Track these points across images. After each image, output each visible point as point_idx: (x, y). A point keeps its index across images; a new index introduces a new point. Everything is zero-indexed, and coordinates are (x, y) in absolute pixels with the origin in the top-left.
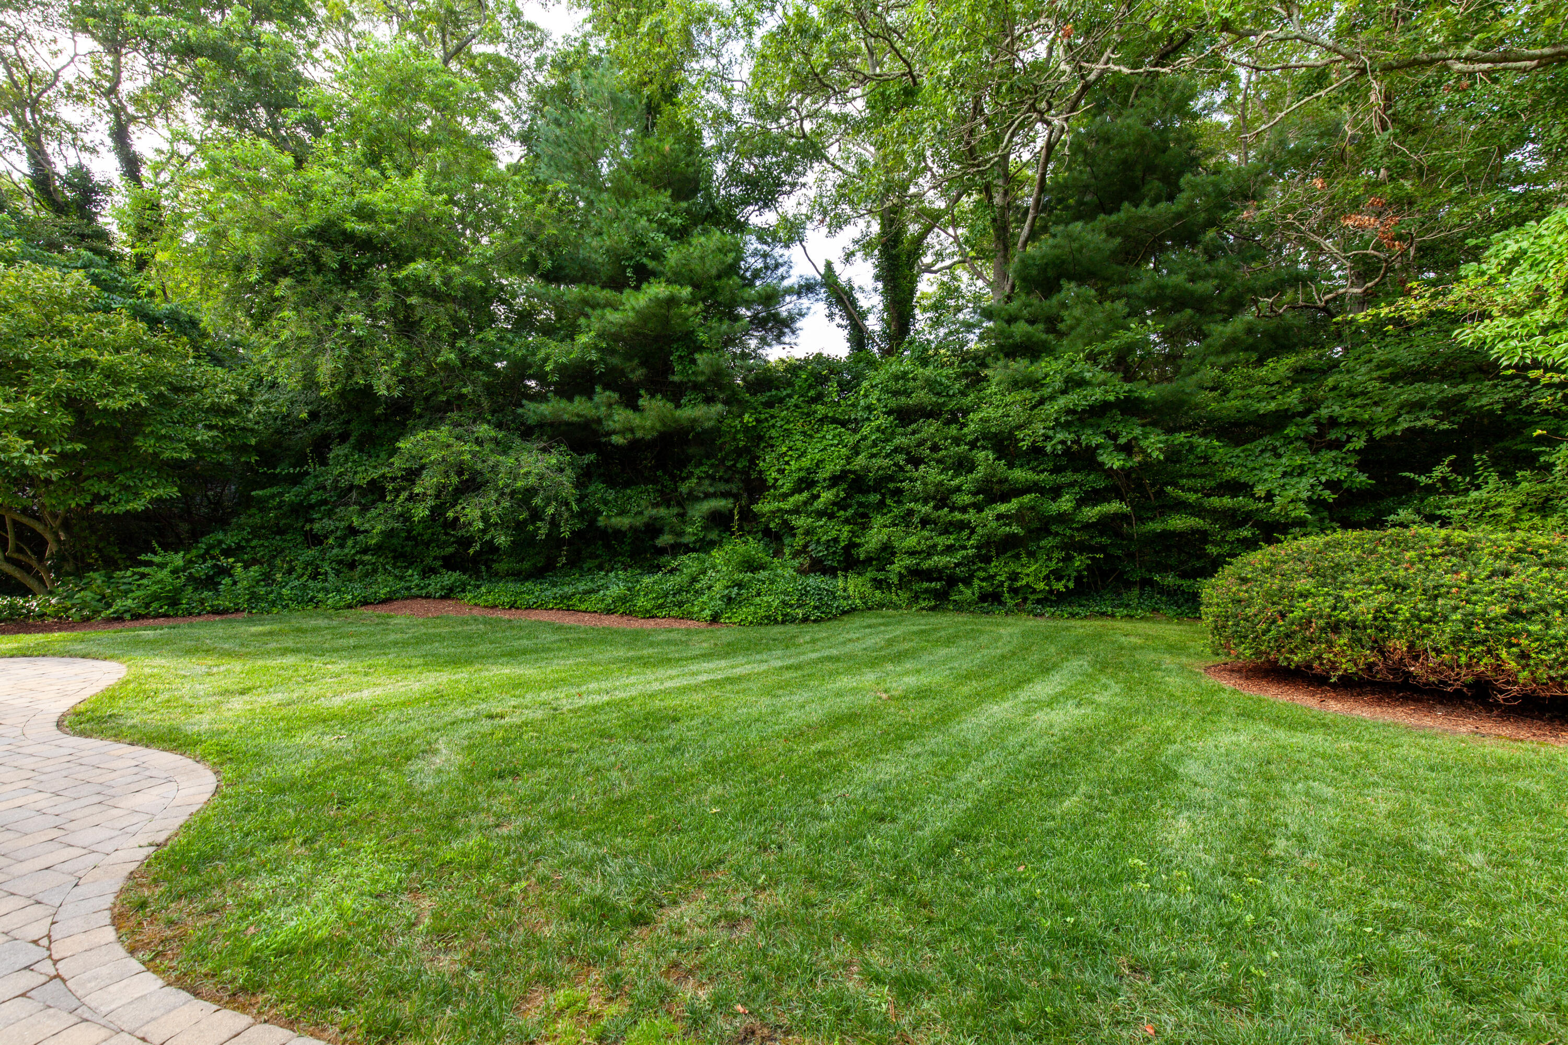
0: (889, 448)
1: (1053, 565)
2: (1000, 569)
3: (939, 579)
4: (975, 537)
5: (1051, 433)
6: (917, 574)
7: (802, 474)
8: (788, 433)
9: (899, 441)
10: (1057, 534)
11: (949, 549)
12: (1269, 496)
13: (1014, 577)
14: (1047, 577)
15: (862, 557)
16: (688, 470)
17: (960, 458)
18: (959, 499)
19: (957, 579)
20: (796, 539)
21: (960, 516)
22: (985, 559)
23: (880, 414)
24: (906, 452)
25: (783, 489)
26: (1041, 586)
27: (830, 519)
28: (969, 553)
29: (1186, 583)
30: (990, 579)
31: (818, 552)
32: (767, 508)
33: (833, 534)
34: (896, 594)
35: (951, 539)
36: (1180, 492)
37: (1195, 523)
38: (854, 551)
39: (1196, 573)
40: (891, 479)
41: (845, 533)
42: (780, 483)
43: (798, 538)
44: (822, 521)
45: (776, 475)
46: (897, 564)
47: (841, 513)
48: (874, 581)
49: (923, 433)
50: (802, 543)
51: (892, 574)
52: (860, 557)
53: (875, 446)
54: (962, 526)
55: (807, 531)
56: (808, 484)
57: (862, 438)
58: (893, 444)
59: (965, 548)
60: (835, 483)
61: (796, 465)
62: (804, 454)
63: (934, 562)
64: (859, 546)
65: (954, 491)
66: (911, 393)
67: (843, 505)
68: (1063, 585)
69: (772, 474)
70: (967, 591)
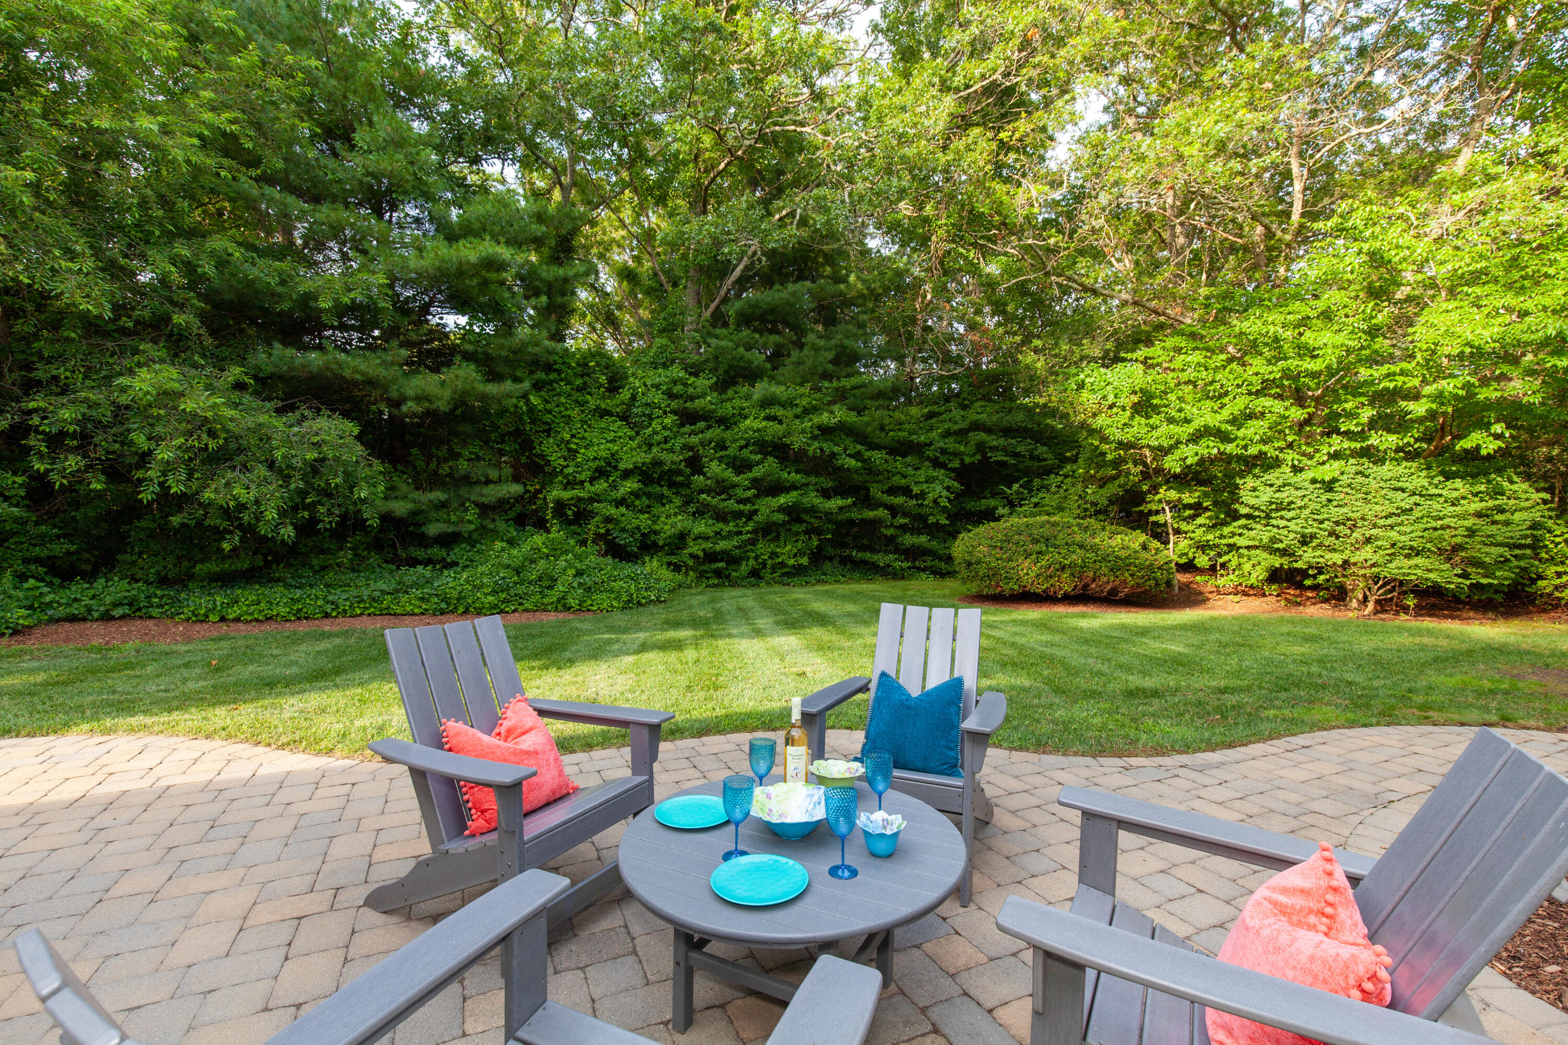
0: (677, 446)
1: (800, 545)
2: (764, 548)
3: (723, 560)
4: (751, 524)
5: (809, 442)
6: (711, 557)
7: (597, 463)
8: (569, 420)
9: (685, 440)
10: (804, 521)
11: (730, 534)
12: (922, 495)
13: (773, 555)
14: (795, 555)
15: (661, 543)
16: (450, 450)
17: (735, 459)
18: (739, 492)
19: (732, 560)
20: (592, 527)
21: (741, 507)
22: (753, 542)
23: (665, 413)
24: (691, 449)
25: (580, 477)
26: (792, 562)
27: (627, 507)
28: (744, 537)
29: (867, 556)
30: (756, 558)
31: (624, 539)
32: (566, 495)
33: (635, 523)
34: (686, 574)
35: (731, 527)
36: (876, 492)
37: (881, 513)
38: (653, 537)
39: (863, 548)
40: (679, 472)
41: (644, 521)
42: (570, 470)
43: (594, 526)
44: (623, 510)
45: (562, 462)
46: (695, 548)
47: (637, 503)
48: (669, 564)
49: (709, 434)
50: (602, 531)
51: (684, 556)
52: (655, 544)
53: (666, 442)
54: (738, 515)
55: (608, 520)
56: (600, 473)
57: (655, 433)
58: (679, 442)
59: (739, 533)
60: (627, 474)
61: (591, 454)
62: (591, 444)
63: (723, 545)
64: (656, 533)
65: (734, 486)
66: (692, 398)
67: (636, 494)
68: (804, 561)
69: (556, 458)
70: (744, 568)
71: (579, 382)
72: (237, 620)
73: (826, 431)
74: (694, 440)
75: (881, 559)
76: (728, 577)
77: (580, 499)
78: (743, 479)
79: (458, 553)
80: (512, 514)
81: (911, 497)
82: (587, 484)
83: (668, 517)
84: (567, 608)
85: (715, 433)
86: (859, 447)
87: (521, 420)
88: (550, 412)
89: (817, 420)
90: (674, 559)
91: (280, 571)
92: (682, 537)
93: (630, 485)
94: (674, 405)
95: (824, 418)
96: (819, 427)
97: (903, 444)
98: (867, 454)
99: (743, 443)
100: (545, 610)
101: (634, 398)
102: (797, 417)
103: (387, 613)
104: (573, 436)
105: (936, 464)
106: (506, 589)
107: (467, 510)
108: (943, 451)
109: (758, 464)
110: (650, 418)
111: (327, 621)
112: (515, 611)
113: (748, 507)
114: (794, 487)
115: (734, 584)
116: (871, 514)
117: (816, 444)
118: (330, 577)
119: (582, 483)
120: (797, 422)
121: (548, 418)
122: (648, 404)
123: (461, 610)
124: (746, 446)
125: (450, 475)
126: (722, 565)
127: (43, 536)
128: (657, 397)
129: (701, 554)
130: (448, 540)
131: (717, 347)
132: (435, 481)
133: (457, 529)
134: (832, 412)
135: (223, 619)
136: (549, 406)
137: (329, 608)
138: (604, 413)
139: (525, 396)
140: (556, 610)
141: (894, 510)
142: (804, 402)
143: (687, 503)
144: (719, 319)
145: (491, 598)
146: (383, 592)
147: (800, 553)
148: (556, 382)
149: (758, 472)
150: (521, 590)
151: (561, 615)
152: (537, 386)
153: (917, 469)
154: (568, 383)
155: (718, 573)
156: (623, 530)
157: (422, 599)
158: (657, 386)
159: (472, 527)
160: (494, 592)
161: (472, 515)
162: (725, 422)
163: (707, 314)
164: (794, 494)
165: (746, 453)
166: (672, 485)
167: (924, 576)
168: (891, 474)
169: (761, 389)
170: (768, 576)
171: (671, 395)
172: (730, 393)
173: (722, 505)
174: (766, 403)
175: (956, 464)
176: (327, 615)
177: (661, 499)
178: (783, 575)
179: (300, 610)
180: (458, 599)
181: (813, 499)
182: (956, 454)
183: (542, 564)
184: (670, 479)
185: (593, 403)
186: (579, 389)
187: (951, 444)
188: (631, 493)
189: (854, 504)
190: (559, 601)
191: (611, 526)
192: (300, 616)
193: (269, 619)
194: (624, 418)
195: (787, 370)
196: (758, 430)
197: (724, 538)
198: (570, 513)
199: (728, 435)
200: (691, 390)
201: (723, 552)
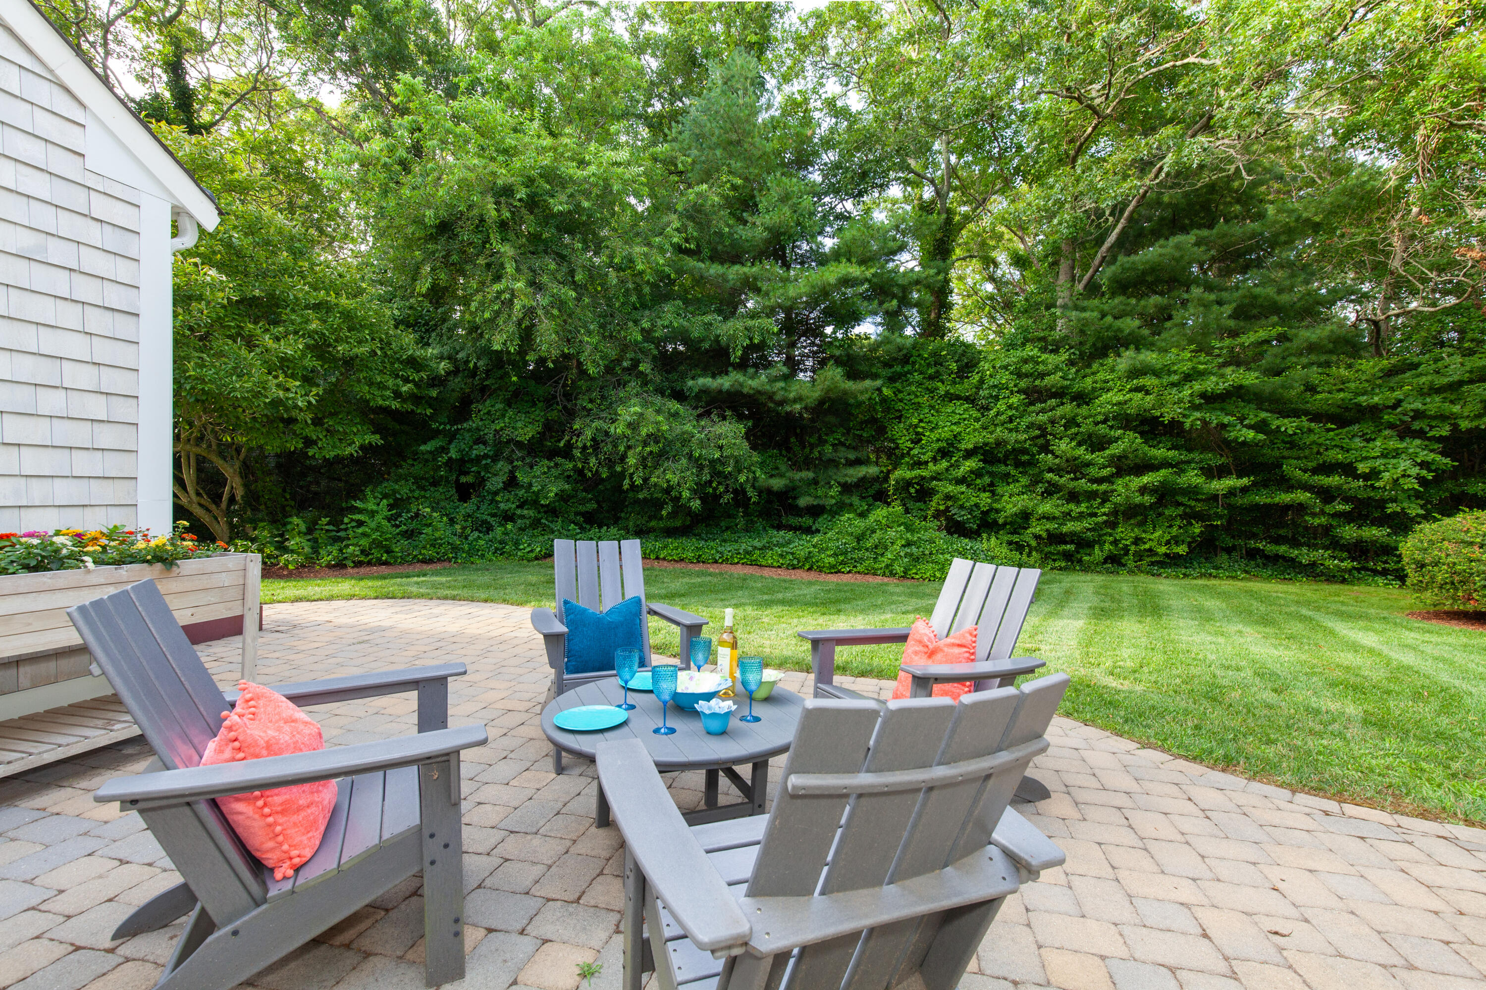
0: (1023, 425)
1: (1174, 531)
2: (1125, 533)
3: (1072, 542)
4: (1108, 505)
5: (1186, 412)
6: (1055, 538)
7: (940, 444)
8: (918, 406)
9: (1032, 418)
10: (1179, 504)
11: (1081, 516)
12: (1374, 474)
13: (1137, 541)
14: (1168, 543)
15: (1001, 521)
16: (820, 437)
17: (1090, 436)
18: (1093, 472)
19: (1083, 543)
20: (933, 504)
21: (1095, 487)
22: (1113, 525)
23: (1012, 393)
24: (1040, 428)
25: (924, 458)
26: (1163, 550)
27: (968, 486)
28: (1100, 519)
29: (1283, 549)
30: (1115, 542)
31: (962, 516)
32: (909, 475)
33: (974, 500)
34: (1029, 555)
35: (1083, 508)
36: (1292, 469)
37: (1303, 496)
38: (993, 515)
39: (1278, 540)
40: (1024, 451)
41: (985, 499)
42: (915, 452)
43: (936, 503)
44: (963, 488)
45: (909, 444)
46: (1037, 528)
47: (978, 481)
48: (1010, 543)
49: (1059, 412)
50: (942, 508)
51: (1027, 537)
52: (995, 522)
53: (1011, 421)
54: (1091, 495)
55: (948, 497)
56: (944, 453)
57: (998, 414)
58: (1027, 420)
59: (1095, 515)
60: (969, 454)
61: (934, 436)
62: (936, 427)
63: (1070, 527)
64: (997, 511)
65: (1088, 464)
66: (1042, 376)
67: (978, 474)
68: (1182, 550)
69: (904, 443)
70: (1098, 554)
71: (931, 371)
72: (664, 559)
73: (1210, 399)
74: (1043, 418)
75: (1305, 556)
76: (1080, 561)
77: (923, 478)
78: (1099, 458)
79: (821, 522)
80: (871, 492)
81: (1357, 477)
82: (931, 464)
83: (1010, 496)
84: (893, 574)
85: (1068, 408)
86: (1263, 415)
87: (874, 409)
88: (901, 400)
89: (1197, 386)
90: (1015, 538)
91: (701, 528)
92: (1025, 516)
93: (971, 464)
94: (1023, 384)
95: (1211, 384)
96: (1203, 395)
97: (1347, 409)
98: (1276, 422)
99: (1100, 418)
100: (875, 574)
101: (982, 381)
102: (1173, 385)
103: (754, 564)
104: (921, 421)
105: (1405, 432)
106: (845, 553)
107: (831, 487)
108: (1418, 415)
109: (1117, 439)
110: (997, 398)
111: (715, 566)
112: (849, 572)
113: (1104, 487)
114: (1165, 464)
115: (1086, 569)
116: (1285, 498)
117: (1198, 415)
118: (726, 535)
119: (926, 463)
120: (1174, 391)
121: (900, 406)
122: (995, 386)
123: (807, 567)
124: (1104, 422)
125: (820, 459)
126: (1071, 547)
127: (584, 498)
128: (1004, 378)
129: (1044, 535)
130: (816, 511)
131: (1079, 320)
132: (807, 464)
133: (821, 503)
134: (1222, 376)
135: (657, 558)
136: (900, 396)
137: (717, 556)
138: (951, 397)
139: (879, 390)
140: (884, 575)
141: (1327, 495)
142: (1186, 367)
143: (1035, 482)
144: (1093, 289)
145: (832, 560)
146: (755, 548)
147: (1177, 541)
148: (909, 372)
149: (1115, 449)
150: (856, 555)
151: (886, 580)
152: (892, 379)
153: (1368, 441)
154: (921, 373)
155: (1068, 556)
156: (962, 507)
157: (781, 556)
158: (1005, 368)
159: (834, 501)
160: (835, 555)
161: (834, 491)
162: (1082, 398)
163: (1080, 287)
164: (1163, 472)
165: (1103, 429)
166: (1018, 464)
167: (1380, 580)
168: (1321, 448)
169: (1127, 359)
170: (1131, 564)
171: (1020, 375)
172: (1095, 366)
173: (1072, 484)
174: (1135, 373)
175: (1445, 431)
176: (716, 562)
177: (1006, 478)
178: (1153, 564)
179: (700, 556)
180: (806, 559)
181: (1192, 478)
182: (1443, 417)
183: (878, 535)
184: (1016, 459)
185: (942, 389)
186: (931, 378)
187: (1434, 404)
188: (972, 472)
189: (1254, 484)
190: (887, 566)
191: (950, 503)
192: (699, 560)
193: (682, 560)
194: (971, 400)
195: (1170, 333)
196: (1119, 403)
197: (1073, 519)
198: (912, 491)
199: (1084, 410)
200: (1041, 368)
201: (1073, 534)
